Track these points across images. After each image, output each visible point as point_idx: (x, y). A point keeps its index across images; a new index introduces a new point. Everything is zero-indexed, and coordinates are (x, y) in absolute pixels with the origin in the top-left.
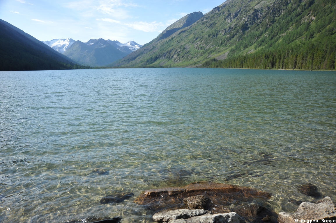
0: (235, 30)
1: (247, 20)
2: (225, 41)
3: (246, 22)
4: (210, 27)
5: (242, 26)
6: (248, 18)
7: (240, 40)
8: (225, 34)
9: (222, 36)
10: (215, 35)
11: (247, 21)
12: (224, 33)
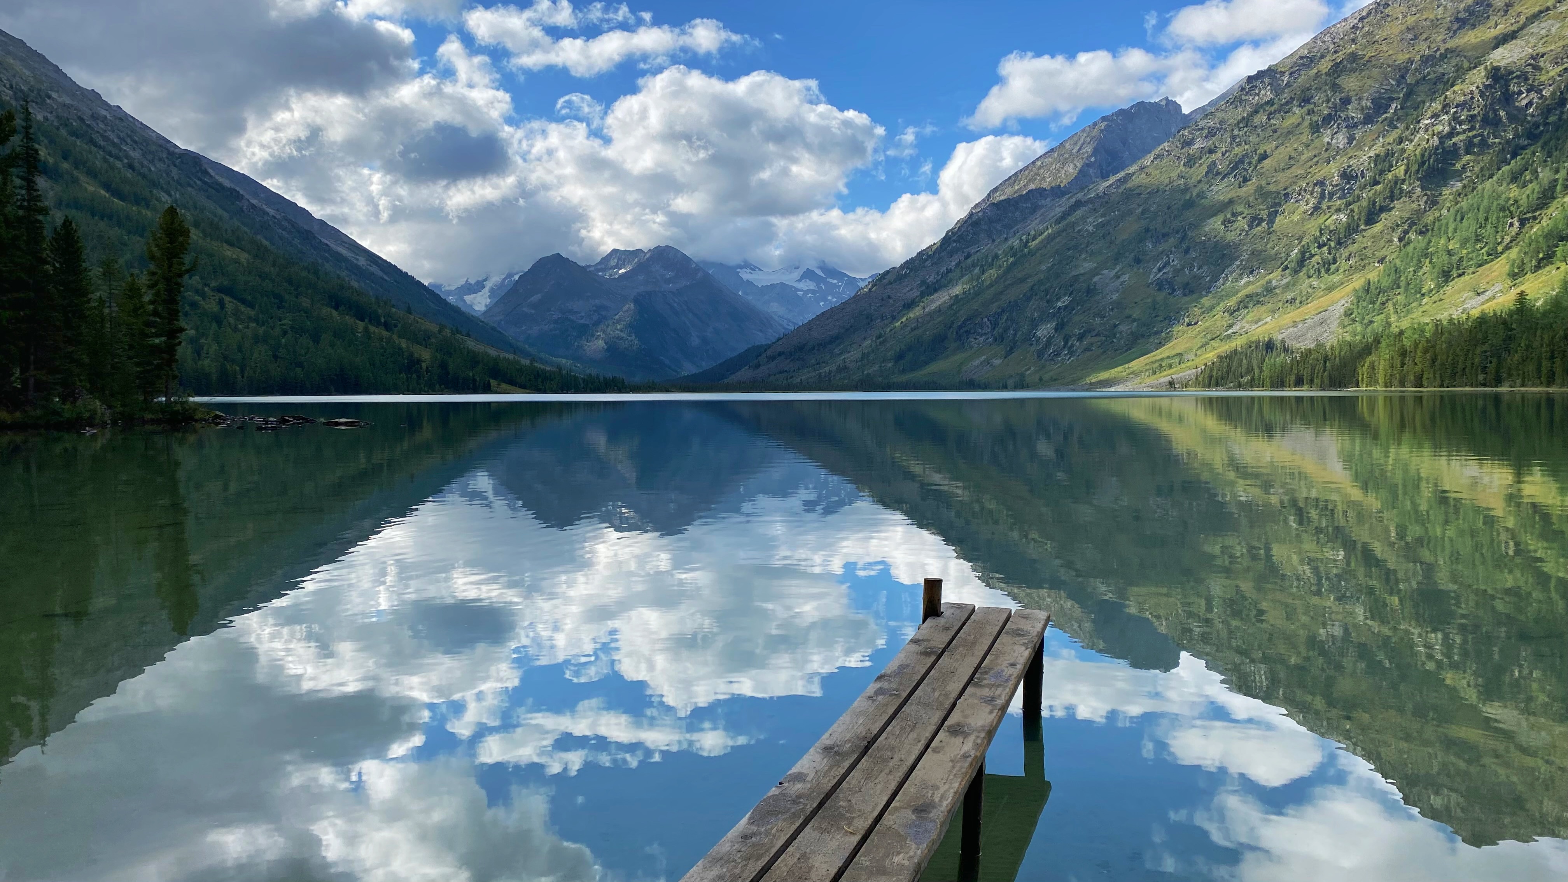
0: (1376, 183)
1: (1447, 129)
2: (1319, 247)
3: (1443, 138)
4: (1229, 174)
5: (1423, 163)
6: (1455, 118)
7: (1412, 236)
8: (1316, 208)
9: (1303, 220)
10: (1264, 214)
11: (1451, 135)
12: (1313, 201)
